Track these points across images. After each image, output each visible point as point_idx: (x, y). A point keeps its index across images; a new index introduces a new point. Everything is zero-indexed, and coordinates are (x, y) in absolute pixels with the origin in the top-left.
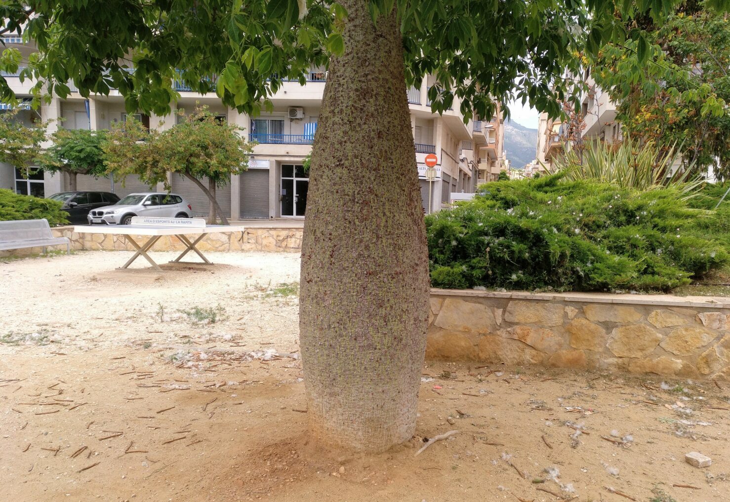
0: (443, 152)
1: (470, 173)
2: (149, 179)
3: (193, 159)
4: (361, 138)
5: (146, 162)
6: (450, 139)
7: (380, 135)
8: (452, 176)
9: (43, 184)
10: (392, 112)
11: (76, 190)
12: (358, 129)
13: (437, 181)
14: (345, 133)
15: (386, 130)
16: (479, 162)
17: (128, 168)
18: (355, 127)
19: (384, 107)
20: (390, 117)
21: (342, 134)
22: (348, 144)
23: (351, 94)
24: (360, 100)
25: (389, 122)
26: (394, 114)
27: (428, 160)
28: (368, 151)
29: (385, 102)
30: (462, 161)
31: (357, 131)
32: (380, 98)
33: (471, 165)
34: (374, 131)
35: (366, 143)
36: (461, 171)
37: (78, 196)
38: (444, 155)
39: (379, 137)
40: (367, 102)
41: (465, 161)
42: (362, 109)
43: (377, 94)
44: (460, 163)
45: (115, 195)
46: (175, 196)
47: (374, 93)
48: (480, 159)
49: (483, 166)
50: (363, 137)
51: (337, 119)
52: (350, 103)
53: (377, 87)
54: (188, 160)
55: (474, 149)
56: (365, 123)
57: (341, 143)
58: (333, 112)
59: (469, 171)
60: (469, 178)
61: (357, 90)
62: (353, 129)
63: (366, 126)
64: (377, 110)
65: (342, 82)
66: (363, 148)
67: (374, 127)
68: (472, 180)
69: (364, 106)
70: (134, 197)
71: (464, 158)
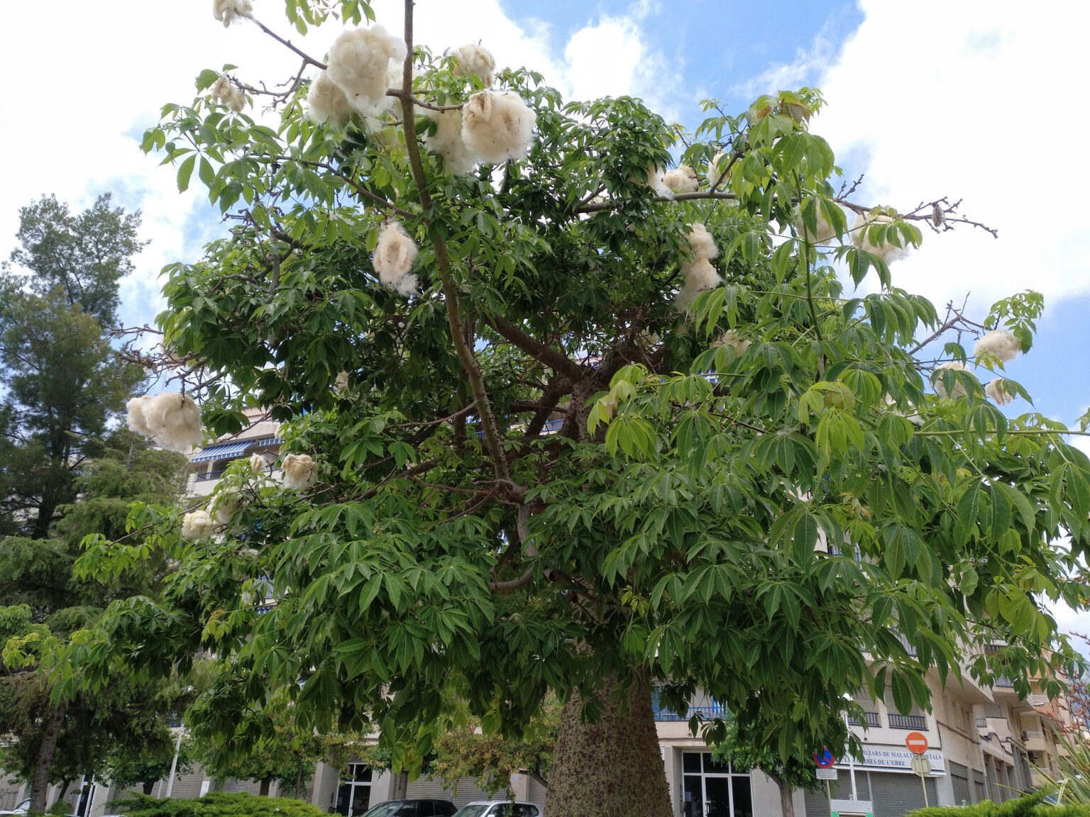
0: (941, 728)
1: (1010, 760)
2: (489, 784)
3: (544, 755)
4: (589, 793)
5: (483, 760)
6: (950, 703)
7: (610, 788)
8: (970, 767)
9: (369, 788)
10: (627, 759)
11: (405, 797)
12: (586, 781)
13: (941, 777)
14: (571, 786)
15: (618, 782)
16: (1024, 738)
17: (459, 770)
18: (582, 779)
19: (617, 752)
20: (624, 764)
21: (567, 788)
22: (574, 800)
23: (580, 738)
24: (589, 745)
25: (623, 772)
26: (630, 760)
27: (912, 742)
28: (596, 809)
29: (619, 746)
30: (987, 738)
31: (584, 784)
32: (612, 742)
33: (1008, 747)
34: (603, 783)
35: (594, 799)
36: (987, 756)
37: (406, 807)
38: (944, 731)
39: (610, 791)
40: (597, 747)
41: (994, 738)
42: (590, 756)
43: (609, 737)
44: (984, 743)
45: (451, 804)
46: (529, 806)
47: (606, 735)
48: (1025, 733)
49: (1036, 742)
50: (591, 791)
51: (564, 768)
52: (578, 749)
53: (609, 729)
54: (538, 757)
55: (1008, 716)
56: (593, 774)
57: (566, 799)
58: (561, 759)
59: (1008, 756)
60: (1010, 768)
61: (585, 733)
62: (580, 781)
63: (595, 778)
64: (608, 756)
65: (572, 723)
66: (590, 806)
67: (604, 778)
68: (1017, 773)
69: (594, 752)
70: (473, 807)
71: (990, 734)
